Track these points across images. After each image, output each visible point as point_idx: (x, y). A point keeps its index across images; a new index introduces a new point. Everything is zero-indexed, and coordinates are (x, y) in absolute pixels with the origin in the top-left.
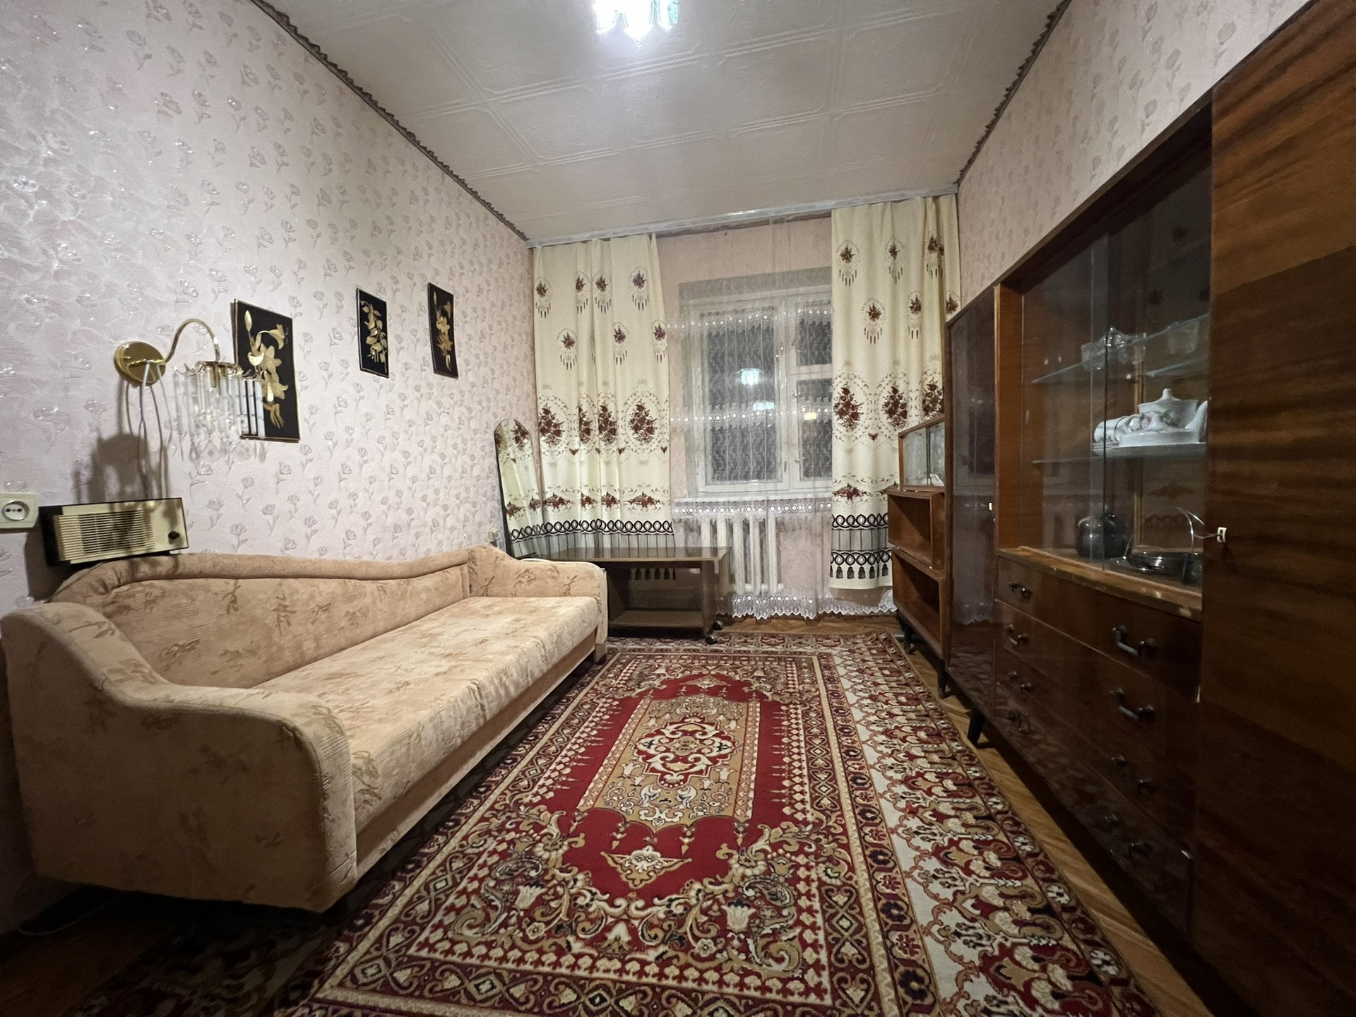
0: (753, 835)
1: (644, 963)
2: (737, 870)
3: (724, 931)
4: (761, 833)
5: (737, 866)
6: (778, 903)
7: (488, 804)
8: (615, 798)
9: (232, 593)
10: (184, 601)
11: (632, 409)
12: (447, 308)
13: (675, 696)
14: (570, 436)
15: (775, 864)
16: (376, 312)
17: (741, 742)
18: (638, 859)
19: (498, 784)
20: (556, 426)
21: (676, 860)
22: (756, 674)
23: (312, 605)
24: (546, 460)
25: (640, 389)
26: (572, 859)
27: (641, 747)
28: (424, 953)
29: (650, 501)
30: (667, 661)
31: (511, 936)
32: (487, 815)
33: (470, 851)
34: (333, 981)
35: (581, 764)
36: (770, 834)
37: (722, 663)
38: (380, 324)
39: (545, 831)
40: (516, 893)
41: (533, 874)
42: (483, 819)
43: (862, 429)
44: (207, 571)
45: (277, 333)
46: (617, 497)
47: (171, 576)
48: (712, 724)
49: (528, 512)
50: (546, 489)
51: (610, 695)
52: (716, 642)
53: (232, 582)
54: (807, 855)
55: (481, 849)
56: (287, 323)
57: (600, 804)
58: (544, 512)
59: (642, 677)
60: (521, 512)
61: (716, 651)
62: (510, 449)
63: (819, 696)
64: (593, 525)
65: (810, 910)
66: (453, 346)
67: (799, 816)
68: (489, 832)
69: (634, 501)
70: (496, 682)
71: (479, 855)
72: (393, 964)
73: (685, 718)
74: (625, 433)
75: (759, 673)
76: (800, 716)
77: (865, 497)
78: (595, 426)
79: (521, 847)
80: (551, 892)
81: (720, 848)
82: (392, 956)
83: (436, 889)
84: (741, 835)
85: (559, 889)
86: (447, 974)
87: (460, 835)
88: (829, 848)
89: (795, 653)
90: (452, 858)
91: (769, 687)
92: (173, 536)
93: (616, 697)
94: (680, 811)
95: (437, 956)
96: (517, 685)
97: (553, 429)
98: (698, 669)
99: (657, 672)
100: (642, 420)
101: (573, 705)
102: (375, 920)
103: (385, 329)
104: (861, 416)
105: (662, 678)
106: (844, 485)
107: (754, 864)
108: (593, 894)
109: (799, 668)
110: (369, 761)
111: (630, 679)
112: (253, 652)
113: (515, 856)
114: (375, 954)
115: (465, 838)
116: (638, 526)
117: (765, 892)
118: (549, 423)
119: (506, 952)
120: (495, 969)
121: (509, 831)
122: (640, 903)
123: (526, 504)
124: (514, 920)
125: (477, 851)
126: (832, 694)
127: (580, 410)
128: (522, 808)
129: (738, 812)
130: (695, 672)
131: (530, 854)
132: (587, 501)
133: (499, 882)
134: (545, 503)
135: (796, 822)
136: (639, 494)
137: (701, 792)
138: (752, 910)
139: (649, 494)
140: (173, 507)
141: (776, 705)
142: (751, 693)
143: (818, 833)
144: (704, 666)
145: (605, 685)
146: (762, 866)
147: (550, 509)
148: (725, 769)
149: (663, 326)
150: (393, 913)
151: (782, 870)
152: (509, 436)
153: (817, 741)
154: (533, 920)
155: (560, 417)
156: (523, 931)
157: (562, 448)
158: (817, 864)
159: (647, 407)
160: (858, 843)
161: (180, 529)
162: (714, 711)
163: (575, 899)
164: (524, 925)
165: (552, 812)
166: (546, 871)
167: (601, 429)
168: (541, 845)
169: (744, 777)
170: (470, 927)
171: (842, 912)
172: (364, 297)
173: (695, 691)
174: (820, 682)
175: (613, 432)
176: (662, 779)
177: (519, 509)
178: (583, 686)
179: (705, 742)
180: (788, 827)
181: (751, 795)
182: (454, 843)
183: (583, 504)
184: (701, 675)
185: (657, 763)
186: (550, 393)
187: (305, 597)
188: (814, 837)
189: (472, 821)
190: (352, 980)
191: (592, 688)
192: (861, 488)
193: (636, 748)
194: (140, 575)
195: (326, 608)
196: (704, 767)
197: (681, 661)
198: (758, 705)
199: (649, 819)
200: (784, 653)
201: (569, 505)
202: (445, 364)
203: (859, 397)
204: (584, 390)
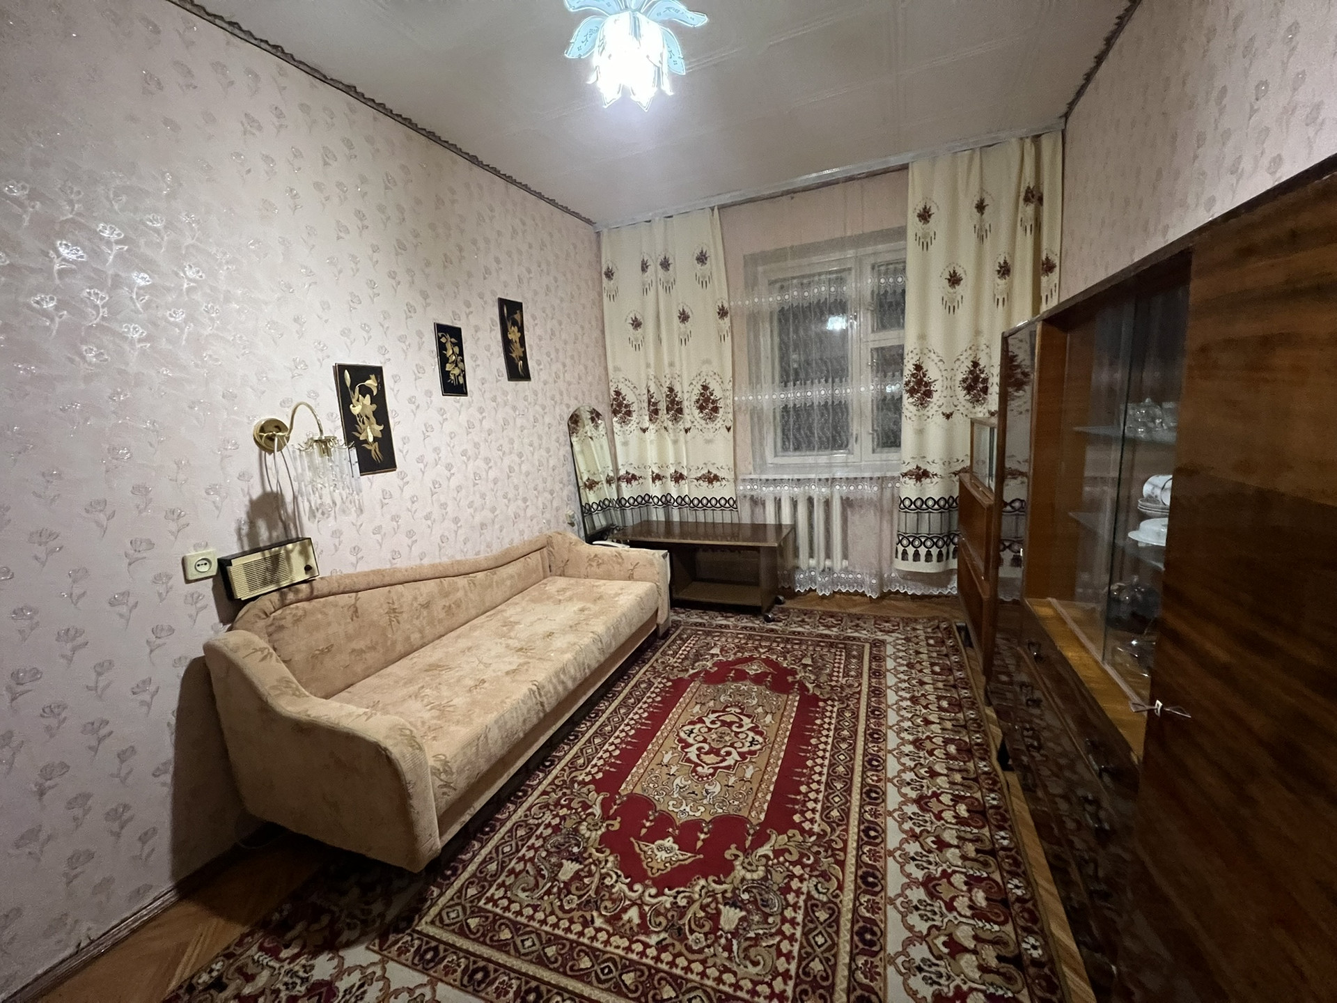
0: (761, 839)
1: (646, 946)
2: (739, 872)
3: (716, 928)
4: (768, 838)
5: (739, 868)
6: (767, 910)
7: (550, 778)
8: (651, 785)
9: (354, 605)
10: (320, 616)
11: (698, 389)
12: (517, 317)
13: (723, 681)
14: (640, 416)
15: (773, 872)
16: (453, 340)
17: (772, 739)
18: (660, 848)
19: (560, 759)
20: (627, 406)
21: (689, 854)
22: (804, 661)
23: (415, 604)
24: (618, 440)
25: (704, 369)
26: (608, 841)
27: (682, 735)
28: (489, 906)
29: (716, 478)
30: (724, 639)
31: (551, 903)
32: (549, 789)
33: (531, 821)
34: (428, 918)
35: (629, 747)
36: (777, 840)
37: (775, 644)
38: (457, 350)
39: (590, 811)
40: (561, 865)
41: (576, 850)
42: (544, 793)
43: (936, 408)
44: (334, 590)
45: (371, 383)
46: (685, 473)
47: (310, 598)
48: (749, 716)
49: (605, 485)
50: (620, 467)
51: (666, 675)
52: (773, 620)
53: (354, 594)
54: (804, 866)
55: (540, 821)
56: (378, 372)
57: (638, 790)
58: (618, 489)
59: (698, 657)
60: (600, 485)
61: (772, 630)
62: (587, 428)
63: (859, 693)
64: (664, 499)
65: (793, 922)
66: (525, 353)
67: (807, 826)
68: (547, 806)
69: (700, 478)
70: (554, 680)
71: (538, 826)
72: (468, 912)
73: (727, 707)
74: (691, 414)
75: (808, 661)
76: (834, 715)
77: (935, 479)
78: (662, 406)
79: (569, 824)
80: (586, 869)
81: (729, 848)
82: (468, 905)
83: (503, 853)
84: (750, 838)
85: (593, 867)
86: (503, 927)
87: (526, 805)
88: (826, 862)
89: (849, 638)
90: (517, 826)
91: (813, 677)
92: (308, 568)
93: (671, 677)
94: (703, 806)
95: (498, 911)
96: (574, 679)
97: (624, 410)
98: (751, 651)
99: (712, 652)
100: (707, 400)
101: (632, 683)
102: (459, 872)
103: (461, 353)
104: (935, 394)
105: (715, 659)
106: (912, 467)
107: (754, 868)
108: (619, 876)
109: (849, 656)
110: (446, 763)
111: (686, 658)
112: (373, 648)
113: (564, 831)
114: (456, 901)
115: (529, 809)
116: (705, 502)
117: (758, 897)
118: (620, 405)
119: (546, 916)
120: (537, 929)
121: (563, 806)
122: (653, 891)
123: (603, 478)
124: (555, 890)
125: (536, 822)
126: (873, 692)
127: (649, 391)
128: (576, 785)
129: (753, 814)
130: (747, 654)
131: (576, 830)
132: (657, 477)
133: (549, 854)
134: (619, 479)
135: (802, 831)
136: (705, 471)
137: (725, 789)
138: (744, 913)
139: (714, 471)
140: (305, 544)
141: (816, 699)
142: (793, 683)
143: (819, 846)
144: (756, 648)
145: (663, 663)
146: (761, 872)
147: (624, 485)
148: (751, 767)
149: (726, 306)
150: (472, 868)
151: (778, 878)
152: (586, 416)
153: (844, 746)
154: (569, 893)
155: (630, 397)
156: (561, 900)
157: (634, 427)
158: (811, 876)
159: (711, 387)
160: (853, 861)
161: (312, 563)
162: (755, 702)
163: (604, 878)
164: (562, 896)
165: (598, 794)
166: (585, 849)
167: (668, 410)
168: (585, 823)
169: (766, 777)
170: (524, 890)
171: (820, 928)
172: (441, 329)
173: (742, 676)
174: (866, 676)
175: (680, 411)
176: (694, 771)
177: (597, 483)
178: (645, 662)
179: (740, 735)
180: (794, 835)
181: (769, 797)
182: (520, 812)
183: (654, 481)
184: (751, 659)
185: (692, 753)
186: (621, 376)
187: (410, 598)
188: (815, 849)
189: (536, 793)
190: (439, 921)
191: (651, 666)
192: (932, 469)
193: (678, 735)
194: (288, 602)
195: (426, 606)
196: (732, 762)
197: (737, 641)
198: (798, 698)
199: (676, 810)
200: (837, 637)
201: (641, 481)
202: (517, 370)
203: (933, 373)
204: (652, 372)
